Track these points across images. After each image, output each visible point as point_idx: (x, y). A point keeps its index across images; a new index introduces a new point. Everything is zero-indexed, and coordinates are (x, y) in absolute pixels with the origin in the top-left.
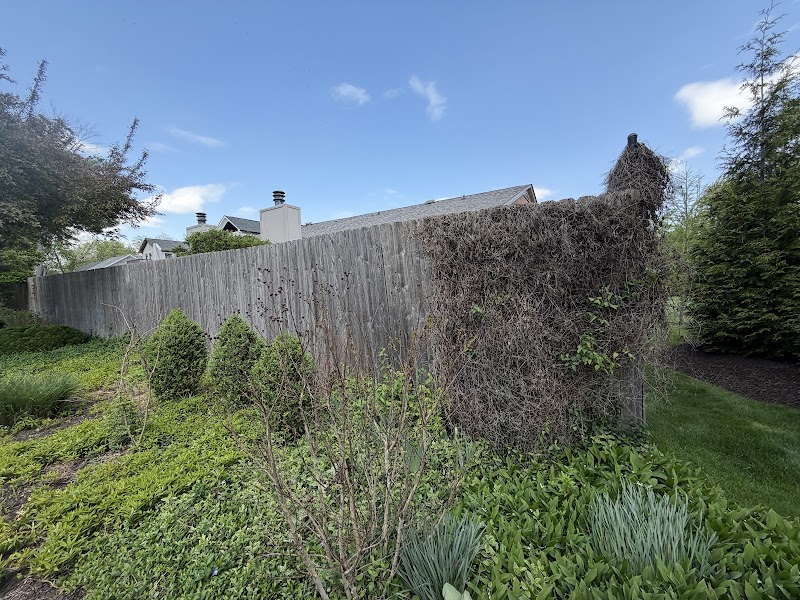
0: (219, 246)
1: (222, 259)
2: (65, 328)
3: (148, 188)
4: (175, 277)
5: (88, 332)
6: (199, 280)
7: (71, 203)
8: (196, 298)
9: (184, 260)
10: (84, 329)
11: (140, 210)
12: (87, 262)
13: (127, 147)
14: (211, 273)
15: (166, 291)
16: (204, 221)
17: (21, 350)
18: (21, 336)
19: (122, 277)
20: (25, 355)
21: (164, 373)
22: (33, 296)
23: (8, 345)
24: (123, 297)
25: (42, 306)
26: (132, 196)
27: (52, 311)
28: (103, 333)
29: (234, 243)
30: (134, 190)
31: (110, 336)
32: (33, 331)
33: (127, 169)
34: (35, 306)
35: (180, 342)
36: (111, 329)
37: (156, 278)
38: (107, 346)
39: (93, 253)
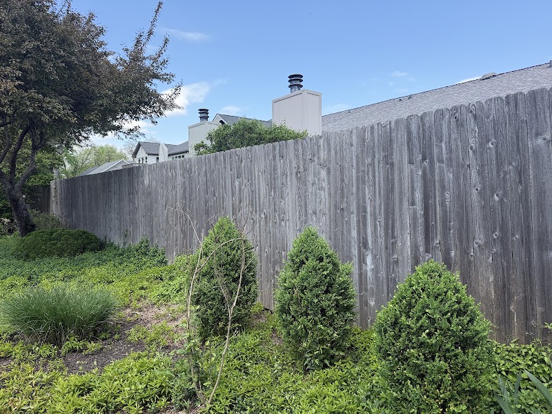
0: (251, 139)
1: (267, 155)
2: (84, 233)
3: (167, 79)
4: (202, 179)
5: (102, 238)
6: (233, 183)
7: (101, 97)
8: (229, 204)
9: (216, 158)
10: (99, 234)
11: (162, 102)
12: (86, 167)
13: (150, 33)
14: (251, 172)
15: (190, 195)
16: (207, 118)
17: (50, 254)
18: (50, 240)
19: (140, 179)
20: (54, 260)
21: (213, 299)
22: (53, 199)
23: (40, 247)
24: (140, 202)
25: (61, 209)
26: (153, 87)
27: (69, 215)
28: (117, 240)
29: (268, 136)
30: (155, 81)
31: (125, 244)
32: (60, 235)
33: (150, 58)
34: (55, 209)
35: (232, 261)
36: (126, 236)
37: (180, 180)
38: (123, 255)
39: (92, 158)
